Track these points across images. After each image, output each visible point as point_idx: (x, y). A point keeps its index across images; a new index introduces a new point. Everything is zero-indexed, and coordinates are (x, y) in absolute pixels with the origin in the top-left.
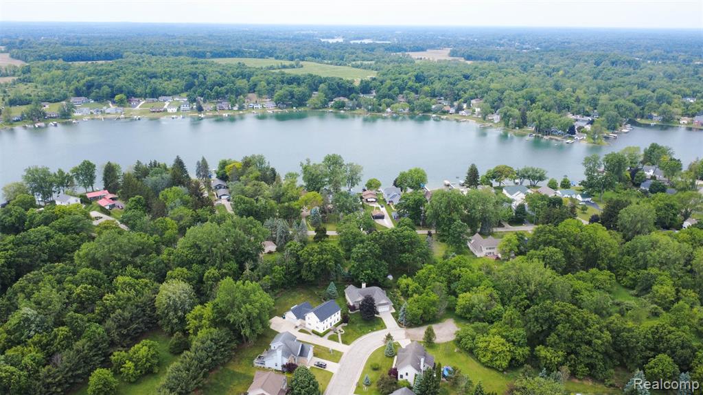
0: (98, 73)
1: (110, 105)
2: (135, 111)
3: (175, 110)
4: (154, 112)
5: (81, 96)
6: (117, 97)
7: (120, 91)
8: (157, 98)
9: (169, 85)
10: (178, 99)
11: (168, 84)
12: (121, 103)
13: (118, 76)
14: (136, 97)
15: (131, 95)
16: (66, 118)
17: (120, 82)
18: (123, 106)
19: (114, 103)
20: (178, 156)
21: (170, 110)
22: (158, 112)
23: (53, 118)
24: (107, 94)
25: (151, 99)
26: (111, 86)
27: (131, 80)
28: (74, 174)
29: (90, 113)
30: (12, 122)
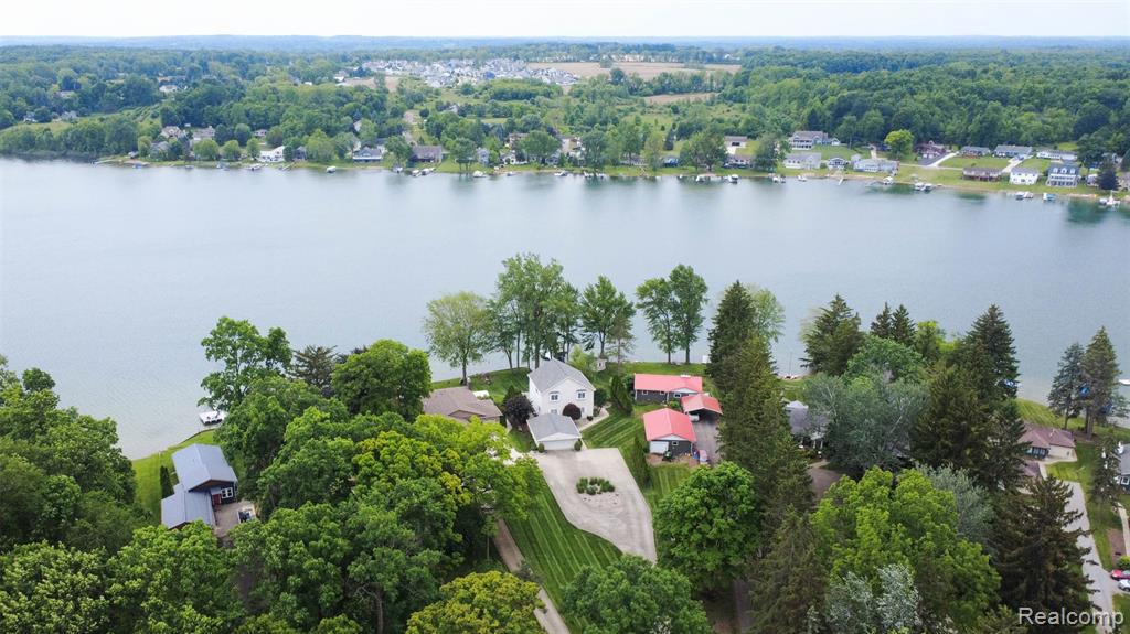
0: (870, 85)
1: (873, 153)
2: (927, 171)
3: (1031, 178)
4: (972, 178)
5: (817, 129)
6: (893, 136)
7: (905, 123)
8: (992, 147)
9: (1030, 121)
10: (1047, 155)
11: (1031, 119)
12: (897, 152)
13: (913, 93)
14: (938, 141)
15: (927, 136)
16: (764, 171)
17: (910, 104)
18: (900, 159)
19: (882, 149)
20: (994, 308)
21: (1016, 179)
22: (982, 179)
23: (740, 166)
24: (872, 128)
25: (977, 149)
26: (886, 112)
27: (939, 103)
28: (647, 299)
29: (818, 167)
30: (657, 166)
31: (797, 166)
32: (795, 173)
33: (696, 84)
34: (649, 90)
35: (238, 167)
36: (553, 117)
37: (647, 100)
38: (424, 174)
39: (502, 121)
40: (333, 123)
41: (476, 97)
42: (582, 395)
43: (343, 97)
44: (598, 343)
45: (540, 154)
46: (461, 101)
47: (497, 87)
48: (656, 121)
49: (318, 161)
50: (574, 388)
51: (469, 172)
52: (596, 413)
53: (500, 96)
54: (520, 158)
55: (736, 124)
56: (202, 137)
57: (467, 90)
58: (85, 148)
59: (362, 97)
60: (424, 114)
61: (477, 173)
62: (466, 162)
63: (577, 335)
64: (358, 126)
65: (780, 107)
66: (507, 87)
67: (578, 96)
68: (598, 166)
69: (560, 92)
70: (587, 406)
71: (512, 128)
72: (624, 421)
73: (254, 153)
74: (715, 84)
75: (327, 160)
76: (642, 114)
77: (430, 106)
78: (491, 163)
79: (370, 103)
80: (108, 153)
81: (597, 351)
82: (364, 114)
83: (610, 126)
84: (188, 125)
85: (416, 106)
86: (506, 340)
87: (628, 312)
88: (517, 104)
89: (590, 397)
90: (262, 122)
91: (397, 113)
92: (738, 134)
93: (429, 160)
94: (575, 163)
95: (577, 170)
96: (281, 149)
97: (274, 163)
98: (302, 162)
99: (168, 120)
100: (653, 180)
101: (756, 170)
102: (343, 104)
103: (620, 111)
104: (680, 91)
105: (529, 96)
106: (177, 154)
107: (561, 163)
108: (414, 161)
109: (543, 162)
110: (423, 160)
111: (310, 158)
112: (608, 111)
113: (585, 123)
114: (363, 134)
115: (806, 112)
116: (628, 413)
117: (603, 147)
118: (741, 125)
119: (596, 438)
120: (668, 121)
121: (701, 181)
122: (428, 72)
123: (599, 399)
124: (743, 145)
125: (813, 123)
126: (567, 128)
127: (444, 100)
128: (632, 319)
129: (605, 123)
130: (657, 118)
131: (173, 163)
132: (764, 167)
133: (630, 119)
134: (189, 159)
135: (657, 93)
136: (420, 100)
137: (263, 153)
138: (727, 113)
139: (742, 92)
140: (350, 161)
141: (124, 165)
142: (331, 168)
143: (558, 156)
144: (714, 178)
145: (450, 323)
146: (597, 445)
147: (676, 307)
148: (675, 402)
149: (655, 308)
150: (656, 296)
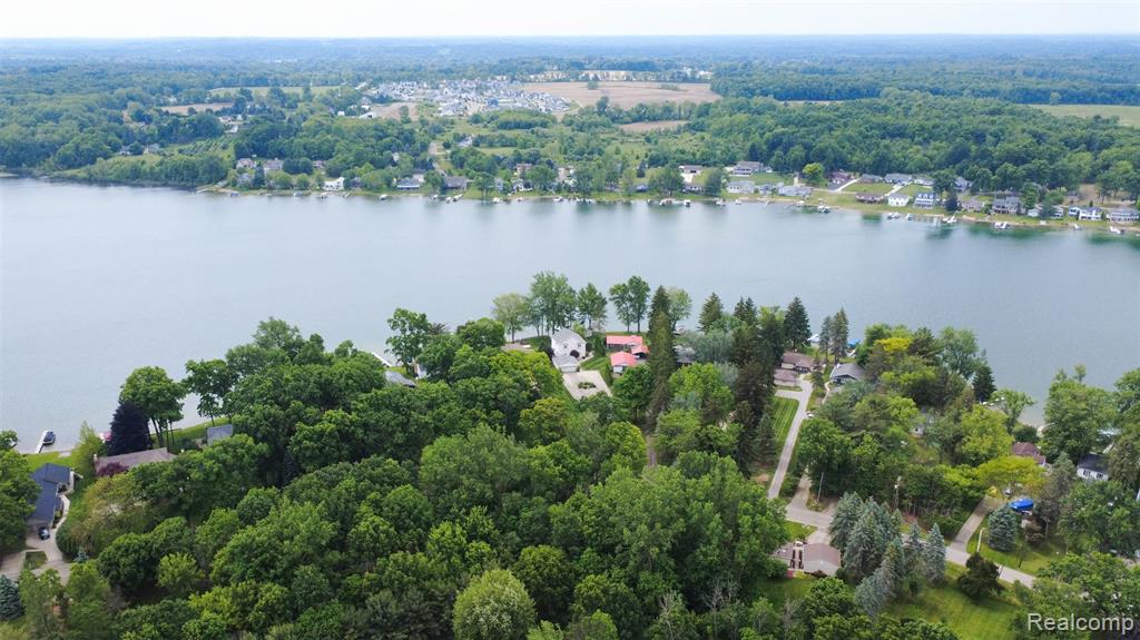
0: (800, 122)
1: (796, 180)
2: (832, 195)
3: (903, 202)
4: (862, 201)
5: (755, 159)
6: (808, 168)
7: (821, 157)
8: (883, 175)
9: (916, 153)
10: (921, 182)
11: (918, 151)
12: (812, 180)
13: (831, 129)
14: (847, 169)
15: (836, 165)
16: (711, 196)
18: (814, 185)
19: (803, 176)
21: (892, 202)
22: (870, 202)
23: (693, 192)
24: (795, 161)
25: (872, 177)
26: (808, 147)
27: (849, 139)
28: (616, 296)
29: (752, 191)
30: (632, 192)
31: (737, 191)
32: (734, 197)
33: (667, 113)
34: (628, 119)
35: (308, 195)
36: (551, 150)
37: (626, 128)
38: (455, 200)
39: (509, 152)
40: (377, 155)
41: (485, 126)
42: (579, 346)
43: (380, 132)
44: (587, 321)
45: (543, 184)
46: (475, 132)
47: (503, 118)
48: (633, 152)
49: (371, 191)
50: (576, 342)
51: (489, 198)
52: (587, 355)
53: (505, 126)
54: (527, 186)
55: (694, 155)
56: (273, 168)
57: (476, 120)
58: (185, 179)
59: (395, 132)
60: (447, 146)
61: (495, 199)
62: (488, 190)
63: (575, 316)
64: (396, 157)
65: (731, 138)
66: (511, 118)
67: (569, 125)
68: (587, 193)
69: (554, 121)
70: (582, 352)
71: (519, 159)
72: (601, 359)
73: (320, 184)
74: (682, 113)
75: (378, 189)
76: (622, 143)
77: (448, 137)
78: (506, 191)
79: (402, 137)
80: (202, 183)
81: (587, 325)
82: (399, 149)
83: (596, 156)
84: (255, 156)
85: (438, 136)
86: (535, 320)
87: (604, 302)
88: (521, 134)
89: (584, 346)
90: (324, 154)
91: (425, 147)
92: (696, 164)
93: (457, 188)
94: (569, 189)
95: (571, 196)
96: (341, 179)
97: (337, 192)
98: (358, 190)
99: (240, 154)
100: (628, 204)
101: (707, 196)
102: (381, 138)
103: (603, 140)
104: (654, 119)
105: (529, 126)
106: (258, 184)
107: (558, 190)
108: (445, 189)
109: (545, 189)
111: (365, 186)
112: (593, 143)
113: (576, 153)
114: (403, 166)
115: (749, 144)
116: (603, 355)
117: (590, 178)
118: (698, 156)
119: (588, 366)
120: (641, 150)
121: (663, 205)
122: (438, 98)
123: (588, 348)
124: (699, 172)
125: (754, 155)
126: (562, 157)
127: (460, 129)
128: (606, 307)
129: (591, 153)
130: (631, 147)
131: (258, 192)
132: (712, 192)
133: (610, 149)
134: (271, 188)
135: (635, 121)
136: (440, 131)
137: (328, 183)
138: (690, 143)
139: (703, 122)
140: (395, 189)
141: (218, 193)
142: (384, 196)
143: (556, 184)
144: (675, 202)
145: (505, 311)
146: (588, 369)
147: (631, 299)
148: (628, 349)
149: (620, 300)
150: (620, 294)
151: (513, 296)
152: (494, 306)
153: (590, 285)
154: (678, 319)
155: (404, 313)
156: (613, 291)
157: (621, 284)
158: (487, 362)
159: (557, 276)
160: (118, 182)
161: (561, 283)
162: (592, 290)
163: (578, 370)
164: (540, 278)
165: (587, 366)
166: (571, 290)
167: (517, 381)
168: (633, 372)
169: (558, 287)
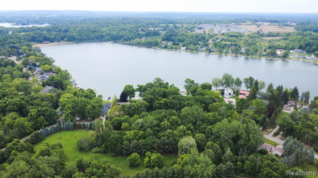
1: (312, 55)
5: (301, 49)
6: (317, 52)
12: (317, 55)
19: (315, 54)
23: (279, 57)
24: (313, 50)
29: (298, 58)
30: (261, 55)
31: (293, 57)
32: (291, 59)
33: (278, 35)
34: (265, 36)
35: (177, 51)
36: (241, 43)
37: (264, 38)
38: (212, 54)
39: (229, 43)
40: (195, 42)
41: (225, 36)
42: (231, 92)
43: (197, 36)
45: (237, 52)
46: (222, 37)
47: (230, 34)
48: (264, 45)
49: (192, 50)
50: (231, 91)
51: (221, 54)
52: (233, 95)
53: (230, 36)
54: (232, 52)
55: (282, 46)
56: (170, 44)
57: (223, 34)
58: (149, 45)
59: (201, 36)
60: (213, 41)
61: (223, 55)
62: (221, 52)
64: (200, 43)
65: (295, 42)
66: (232, 34)
67: (248, 37)
68: (248, 55)
69: (244, 36)
71: (232, 45)
73: (180, 48)
74: (282, 35)
75: (194, 50)
76: (262, 42)
77: (214, 38)
78: (226, 53)
79: (202, 38)
80: (153, 46)
82: (201, 41)
83: (253, 45)
84: (166, 41)
85: (212, 38)
86: (223, 85)
87: (241, 82)
88: (234, 38)
89: (233, 92)
90: (182, 41)
91: (208, 41)
92: (282, 49)
93: (214, 51)
94: (244, 54)
95: (244, 55)
96: (185, 47)
97: (184, 50)
98: (189, 50)
99: (163, 40)
100: (260, 58)
101: (283, 58)
102: (197, 38)
103: (257, 41)
104: (273, 36)
105: (237, 36)
106: (166, 47)
107: (241, 54)
108: (210, 51)
109: (237, 53)
110: (212, 51)
111: (190, 49)
112: (253, 42)
113: (248, 44)
114: (201, 45)
116: (238, 95)
117: (249, 51)
118: (283, 47)
120: (267, 45)
121: (269, 59)
122: (215, 28)
124: (283, 51)
125: (300, 47)
126: (244, 45)
127: (218, 37)
129: (252, 44)
130: (264, 43)
131: (165, 49)
132: (285, 57)
133: (258, 44)
134: (168, 48)
135: (268, 36)
136: (213, 37)
137: (182, 48)
138: (283, 43)
139: (288, 38)
140: (198, 50)
141: (156, 49)
142: (194, 52)
143: (240, 52)
144: (273, 59)
145: (215, 82)
146: (232, 98)
147: (249, 82)
148: (244, 94)
149: (246, 83)
150: (246, 81)
151: (217, 78)
152: (212, 80)
153: (238, 78)
154: (261, 89)
155: (188, 79)
156: (244, 80)
157: (247, 78)
158: (204, 93)
159: (229, 74)
160: (135, 45)
161: (230, 77)
162: (238, 79)
163: (230, 98)
164: (225, 75)
165: (232, 97)
166: (233, 78)
167: (210, 98)
168: (241, 99)
169: (229, 77)
